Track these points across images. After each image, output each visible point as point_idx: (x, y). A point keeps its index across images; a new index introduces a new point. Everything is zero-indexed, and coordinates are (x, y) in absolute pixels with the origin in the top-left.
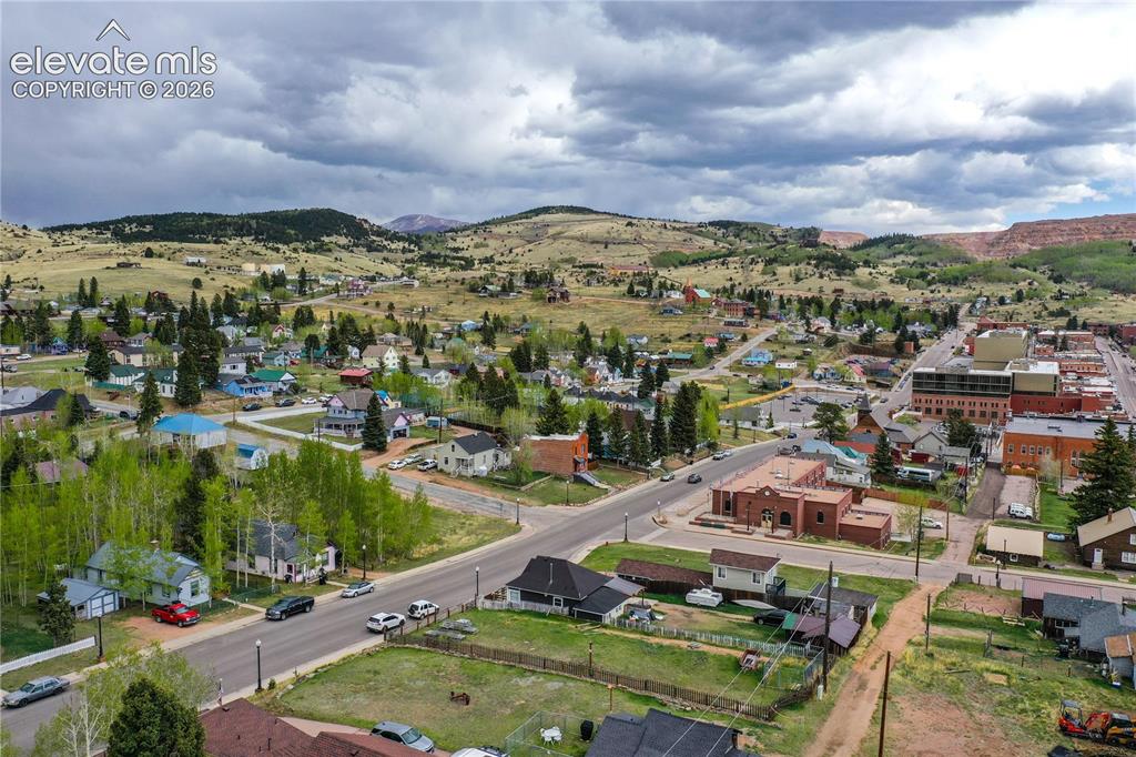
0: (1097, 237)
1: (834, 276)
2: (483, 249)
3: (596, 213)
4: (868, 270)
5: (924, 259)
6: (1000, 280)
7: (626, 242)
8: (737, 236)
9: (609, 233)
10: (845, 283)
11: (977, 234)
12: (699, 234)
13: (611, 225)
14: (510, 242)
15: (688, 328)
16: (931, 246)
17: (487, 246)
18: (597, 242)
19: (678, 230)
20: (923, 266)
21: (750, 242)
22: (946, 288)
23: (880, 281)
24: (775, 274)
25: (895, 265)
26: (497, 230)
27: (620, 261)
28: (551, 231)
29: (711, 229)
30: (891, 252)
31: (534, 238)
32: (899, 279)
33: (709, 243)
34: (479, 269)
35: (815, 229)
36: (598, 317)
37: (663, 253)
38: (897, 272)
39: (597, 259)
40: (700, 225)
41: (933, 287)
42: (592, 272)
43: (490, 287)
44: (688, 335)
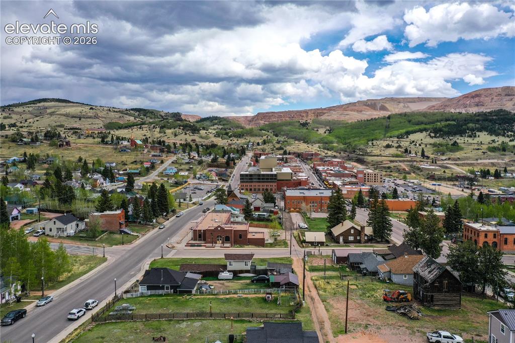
0: (287, 119)
1: (191, 134)
2: (8, 119)
3: (72, 102)
4: (205, 131)
5: (226, 127)
6: (256, 136)
7: (90, 117)
8: (144, 115)
9: (81, 112)
10: (196, 137)
11: (244, 117)
12: (127, 114)
13: (83, 109)
14: (25, 116)
15: (135, 158)
16: (228, 121)
17: (11, 118)
18: (75, 117)
19: (117, 112)
20: (225, 130)
21: (151, 118)
22: (236, 139)
23: (209, 136)
24: (165, 133)
25: (215, 129)
26: (16, 109)
27: (88, 127)
28: (49, 111)
29: (132, 112)
30: (212, 124)
31: (40, 114)
32: (218, 135)
33: (132, 119)
34: (9, 130)
35: (179, 113)
36: (87, 154)
37: (110, 123)
38: (216, 132)
39: (75, 126)
40: (127, 110)
41: (231, 139)
42: (75, 131)
43: (25, 140)
44: (135, 161)
